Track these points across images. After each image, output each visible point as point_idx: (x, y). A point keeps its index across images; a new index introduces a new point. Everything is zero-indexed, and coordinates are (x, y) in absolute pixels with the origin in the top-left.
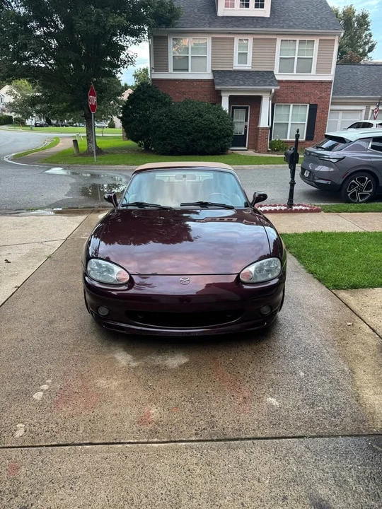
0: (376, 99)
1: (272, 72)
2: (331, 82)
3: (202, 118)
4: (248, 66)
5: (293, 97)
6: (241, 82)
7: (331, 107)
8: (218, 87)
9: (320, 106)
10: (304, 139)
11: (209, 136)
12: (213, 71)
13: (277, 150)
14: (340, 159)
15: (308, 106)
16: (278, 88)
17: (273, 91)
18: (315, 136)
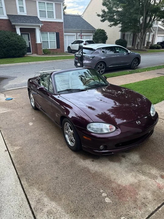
0: (80, 30)
1: (37, 17)
2: (62, 23)
3: (10, 39)
4: (25, 13)
5: (48, 29)
6: (24, 21)
7: (65, 34)
8: (13, 24)
9: (60, 33)
10: (56, 48)
11: (15, 48)
12: (7, 15)
13: (46, 54)
14: (93, 57)
15: (55, 33)
16: (43, 25)
17: (41, 26)
18: (60, 47)
